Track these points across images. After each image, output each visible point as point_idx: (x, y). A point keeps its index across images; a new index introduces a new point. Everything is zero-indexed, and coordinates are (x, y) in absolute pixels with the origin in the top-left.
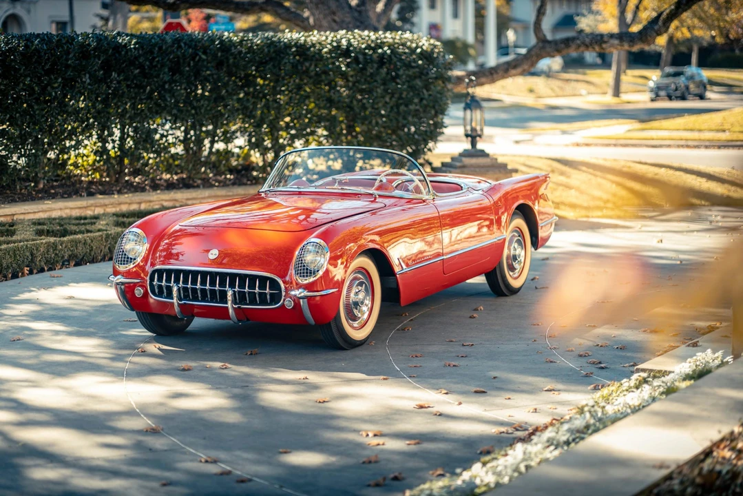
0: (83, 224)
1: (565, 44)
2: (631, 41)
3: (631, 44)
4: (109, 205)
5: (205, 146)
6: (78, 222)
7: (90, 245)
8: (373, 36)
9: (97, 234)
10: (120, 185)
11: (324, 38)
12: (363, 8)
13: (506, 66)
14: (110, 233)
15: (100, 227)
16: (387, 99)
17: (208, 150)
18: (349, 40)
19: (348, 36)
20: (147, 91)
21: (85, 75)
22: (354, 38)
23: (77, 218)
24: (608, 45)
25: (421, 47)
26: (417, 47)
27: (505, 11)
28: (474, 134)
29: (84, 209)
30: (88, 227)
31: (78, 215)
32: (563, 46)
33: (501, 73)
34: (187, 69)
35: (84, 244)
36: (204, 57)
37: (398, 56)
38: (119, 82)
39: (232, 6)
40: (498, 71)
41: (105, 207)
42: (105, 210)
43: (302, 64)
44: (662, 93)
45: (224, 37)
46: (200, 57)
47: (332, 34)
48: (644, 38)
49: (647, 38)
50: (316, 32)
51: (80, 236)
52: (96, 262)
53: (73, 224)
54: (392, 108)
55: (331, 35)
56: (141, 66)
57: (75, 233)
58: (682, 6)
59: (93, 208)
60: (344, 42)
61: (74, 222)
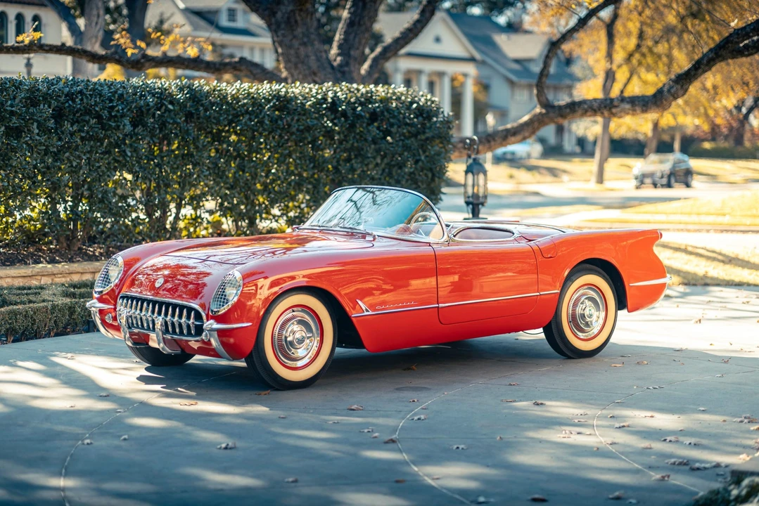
0: (27, 294)
1: (571, 109)
2: (644, 105)
3: (644, 108)
4: (57, 274)
5: (170, 211)
6: (19, 292)
7: (32, 318)
8: (363, 89)
9: (42, 304)
10: (72, 252)
11: (307, 90)
12: (346, 69)
13: (504, 133)
14: (56, 303)
15: (46, 297)
16: (379, 160)
17: (174, 215)
18: (336, 93)
19: (335, 88)
20: (105, 144)
21: (32, 124)
22: (342, 90)
23: (19, 288)
24: (619, 109)
25: (418, 103)
26: (412, 103)
27: (481, 97)
28: (475, 202)
29: (29, 278)
30: (32, 297)
31: (21, 284)
32: (568, 110)
33: (499, 140)
34: (152, 120)
35: (25, 316)
36: (171, 107)
37: (391, 112)
38: (72, 134)
39: (203, 66)
40: (496, 138)
41: (53, 277)
42: (53, 280)
43: (282, 119)
44: (648, 181)
45: (195, 86)
46: (166, 107)
47: (317, 86)
48: (658, 103)
49: (662, 103)
50: (298, 83)
51: (20, 307)
52: (40, 338)
53: (14, 294)
54: (383, 170)
55: (315, 88)
56: (99, 117)
57: (16, 304)
58: (702, 67)
59: (39, 278)
60: (330, 94)
61: (15, 292)
